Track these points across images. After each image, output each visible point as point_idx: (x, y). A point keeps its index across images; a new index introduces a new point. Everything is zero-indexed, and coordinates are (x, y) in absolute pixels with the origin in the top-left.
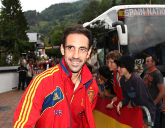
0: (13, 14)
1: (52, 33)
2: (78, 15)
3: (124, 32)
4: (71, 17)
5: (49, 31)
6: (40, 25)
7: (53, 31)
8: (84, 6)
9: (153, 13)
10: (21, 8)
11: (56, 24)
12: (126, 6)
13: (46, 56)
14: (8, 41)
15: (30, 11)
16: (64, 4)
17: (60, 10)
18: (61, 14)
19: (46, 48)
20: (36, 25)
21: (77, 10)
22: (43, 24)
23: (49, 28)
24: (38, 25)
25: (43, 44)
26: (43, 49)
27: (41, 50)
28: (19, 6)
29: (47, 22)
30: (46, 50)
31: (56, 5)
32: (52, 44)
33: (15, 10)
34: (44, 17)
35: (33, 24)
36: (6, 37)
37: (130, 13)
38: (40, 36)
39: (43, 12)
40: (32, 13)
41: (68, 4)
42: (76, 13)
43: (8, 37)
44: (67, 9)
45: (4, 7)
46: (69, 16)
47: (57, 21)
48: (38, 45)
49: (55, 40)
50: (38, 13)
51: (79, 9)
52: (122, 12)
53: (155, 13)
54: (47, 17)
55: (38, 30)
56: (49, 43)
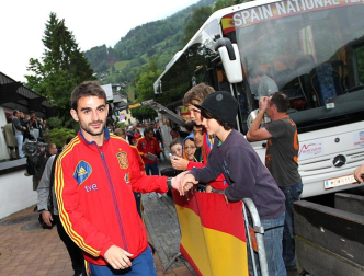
0: (66, 59)
1: (138, 79)
2: (178, 39)
3: (232, 57)
4: (167, 45)
5: (132, 76)
6: (116, 68)
7: (139, 75)
8: (186, 21)
9: (289, 10)
10: (77, 45)
11: (142, 62)
12: (235, 8)
13: (134, 121)
14: (64, 107)
15: (96, 48)
16: (152, 24)
17: (145, 36)
18: (149, 43)
19: (131, 107)
20: (110, 70)
21: (176, 31)
22: (121, 66)
23: (132, 72)
24: (114, 69)
25: (125, 101)
26: (127, 109)
27: (124, 111)
28: (72, 44)
29: (128, 62)
30: (132, 110)
31: (138, 28)
32: (140, 98)
33: (67, 52)
34: (121, 54)
35: (104, 69)
36: (59, 101)
37: (244, 18)
38: (119, 89)
39: (118, 45)
40: (100, 52)
41: (159, 23)
42: (175, 36)
43: (62, 100)
44: (158, 32)
45: (48, 50)
46: (164, 43)
47: (144, 56)
48: (116, 104)
49: (144, 90)
50: (110, 49)
51: (179, 28)
52: (229, 19)
53: (293, 8)
54: (125, 53)
55: (114, 78)
56: (136, 97)
